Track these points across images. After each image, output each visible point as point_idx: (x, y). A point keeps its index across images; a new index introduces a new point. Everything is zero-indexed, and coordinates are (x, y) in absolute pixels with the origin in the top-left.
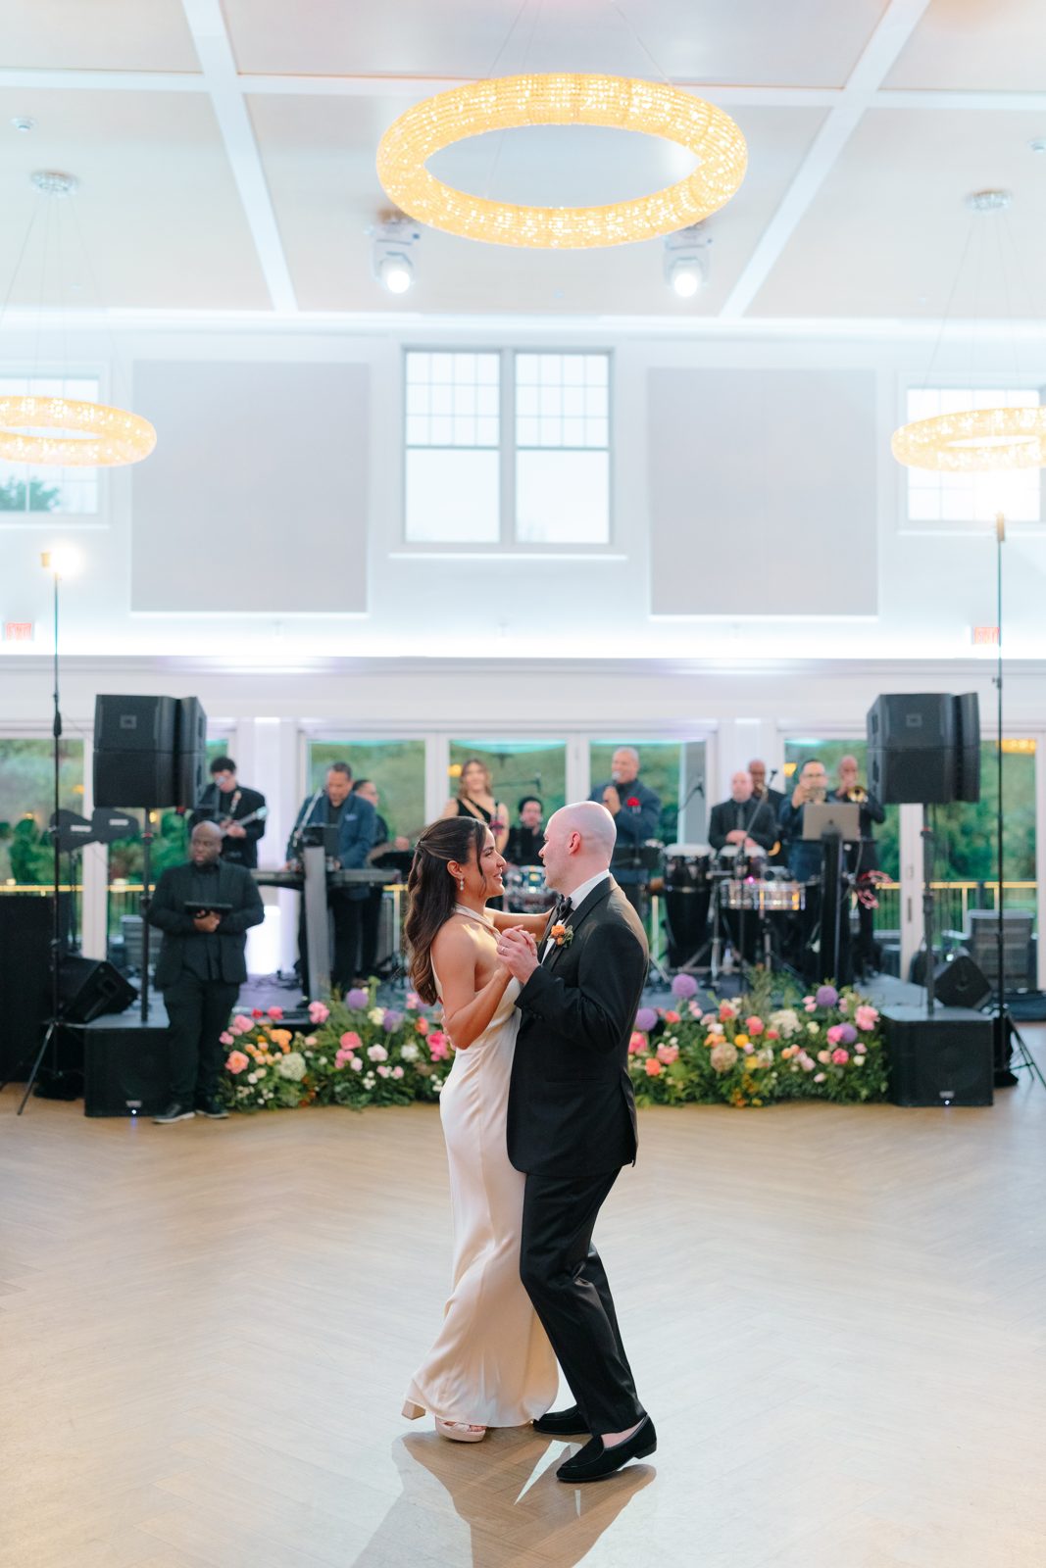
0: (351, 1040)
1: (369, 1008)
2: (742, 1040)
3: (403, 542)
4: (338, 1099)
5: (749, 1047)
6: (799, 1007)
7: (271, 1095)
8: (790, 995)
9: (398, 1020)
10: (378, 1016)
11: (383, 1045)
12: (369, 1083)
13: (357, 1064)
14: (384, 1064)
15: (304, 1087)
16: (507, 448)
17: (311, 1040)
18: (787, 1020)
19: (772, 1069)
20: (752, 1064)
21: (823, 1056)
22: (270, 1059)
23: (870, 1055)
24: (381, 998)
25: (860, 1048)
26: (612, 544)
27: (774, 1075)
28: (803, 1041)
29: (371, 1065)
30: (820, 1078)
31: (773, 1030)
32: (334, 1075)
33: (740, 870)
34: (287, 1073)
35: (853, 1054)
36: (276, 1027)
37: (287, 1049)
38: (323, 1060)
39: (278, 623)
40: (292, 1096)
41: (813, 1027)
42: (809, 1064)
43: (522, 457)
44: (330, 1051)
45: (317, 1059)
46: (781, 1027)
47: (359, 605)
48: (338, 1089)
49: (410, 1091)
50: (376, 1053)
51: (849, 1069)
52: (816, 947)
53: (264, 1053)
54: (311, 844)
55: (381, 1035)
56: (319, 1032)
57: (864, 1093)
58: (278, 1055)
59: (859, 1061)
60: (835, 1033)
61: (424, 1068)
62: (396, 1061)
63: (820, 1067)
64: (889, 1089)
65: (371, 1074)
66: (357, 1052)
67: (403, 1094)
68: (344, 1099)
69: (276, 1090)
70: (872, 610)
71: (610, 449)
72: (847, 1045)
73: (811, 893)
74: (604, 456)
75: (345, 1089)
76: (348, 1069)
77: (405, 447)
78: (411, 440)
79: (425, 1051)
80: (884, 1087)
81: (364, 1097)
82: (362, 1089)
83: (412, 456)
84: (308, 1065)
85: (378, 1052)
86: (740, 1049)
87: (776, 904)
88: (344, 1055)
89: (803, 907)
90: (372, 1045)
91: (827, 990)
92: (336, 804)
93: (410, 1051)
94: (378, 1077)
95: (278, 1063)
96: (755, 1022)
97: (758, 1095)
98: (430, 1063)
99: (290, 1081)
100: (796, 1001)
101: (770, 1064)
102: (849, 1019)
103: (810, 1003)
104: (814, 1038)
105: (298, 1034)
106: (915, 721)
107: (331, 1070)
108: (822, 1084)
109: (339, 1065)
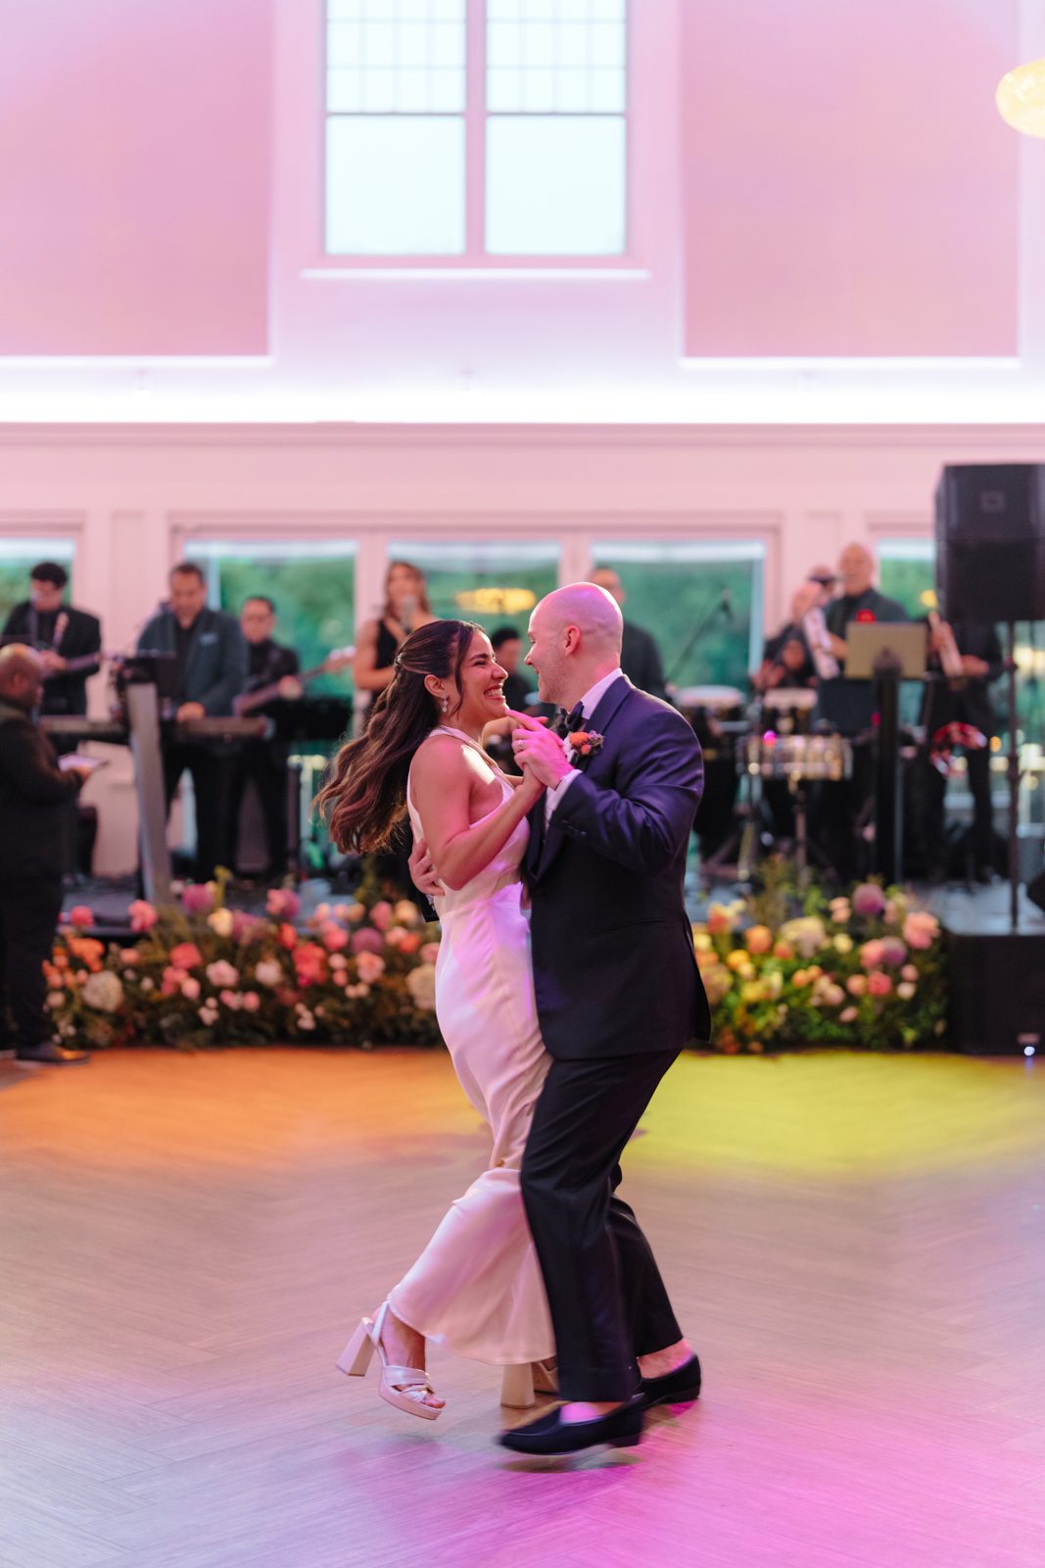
0: (186, 955)
1: (212, 910)
2: (738, 958)
3: (322, 257)
4: (167, 1037)
5: (746, 969)
6: (826, 914)
7: (71, 1031)
8: (814, 897)
9: (252, 925)
10: (223, 921)
11: (232, 963)
12: (208, 1015)
13: (191, 988)
14: (234, 989)
15: (118, 1019)
16: (476, 115)
17: (129, 956)
18: (807, 929)
19: (782, 1000)
20: (751, 992)
21: (856, 983)
22: (70, 979)
23: (923, 983)
24: (233, 898)
25: (909, 972)
26: (630, 255)
27: (783, 1009)
28: (830, 963)
29: (209, 990)
30: (849, 1014)
31: (782, 946)
32: (160, 1003)
33: (785, 724)
34: (93, 998)
35: (898, 980)
36: (86, 936)
37: (96, 966)
38: (147, 983)
39: (142, 373)
40: (99, 1031)
41: (843, 943)
42: (834, 994)
43: (494, 126)
44: (154, 970)
45: (139, 981)
46: (795, 943)
47: (257, 344)
48: (165, 1023)
49: (270, 1028)
50: (220, 975)
51: (892, 1003)
52: (869, 833)
53: (61, 972)
54: (137, 680)
55: (230, 949)
56: (144, 946)
57: (910, 1035)
58: (82, 975)
59: (906, 991)
60: (873, 950)
61: (289, 995)
62: (246, 984)
63: (851, 999)
64: (947, 1032)
65: (211, 1002)
66: (196, 973)
67: (260, 1031)
68: (174, 1035)
69: (78, 1022)
70: (1009, 348)
71: (626, 115)
72: (890, 966)
73: (860, 754)
74: (617, 126)
75: (176, 1023)
76: (179, 995)
77: (325, 114)
78: (334, 104)
79: (289, 971)
80: (940, 1027)
81: (201, 1035)
82: (199, 1023)
83: (334, 126)
84: (125, 989)
85: (222, 972)
86: (734, 972)
87: (815, 770)
88: (173, 975)
89: (849, 770)
90: (214, 961)
91: (868, 891)
92: (186, 622)
93: (269, 972)
94: (222, 1008)
95: (82, 985)
96: (758, 935)
97: (759, 1036)
98: (296, 987)
99: (99, 1012)
100: (822, 904)
101: (775, 995)
102: (896, 931)
103: (840, 908)
104: (844, 960)
105: (113, 947)
106: (994, 502)
107: (156, 996)
108: (853, 1024)
109: (167, 990)
